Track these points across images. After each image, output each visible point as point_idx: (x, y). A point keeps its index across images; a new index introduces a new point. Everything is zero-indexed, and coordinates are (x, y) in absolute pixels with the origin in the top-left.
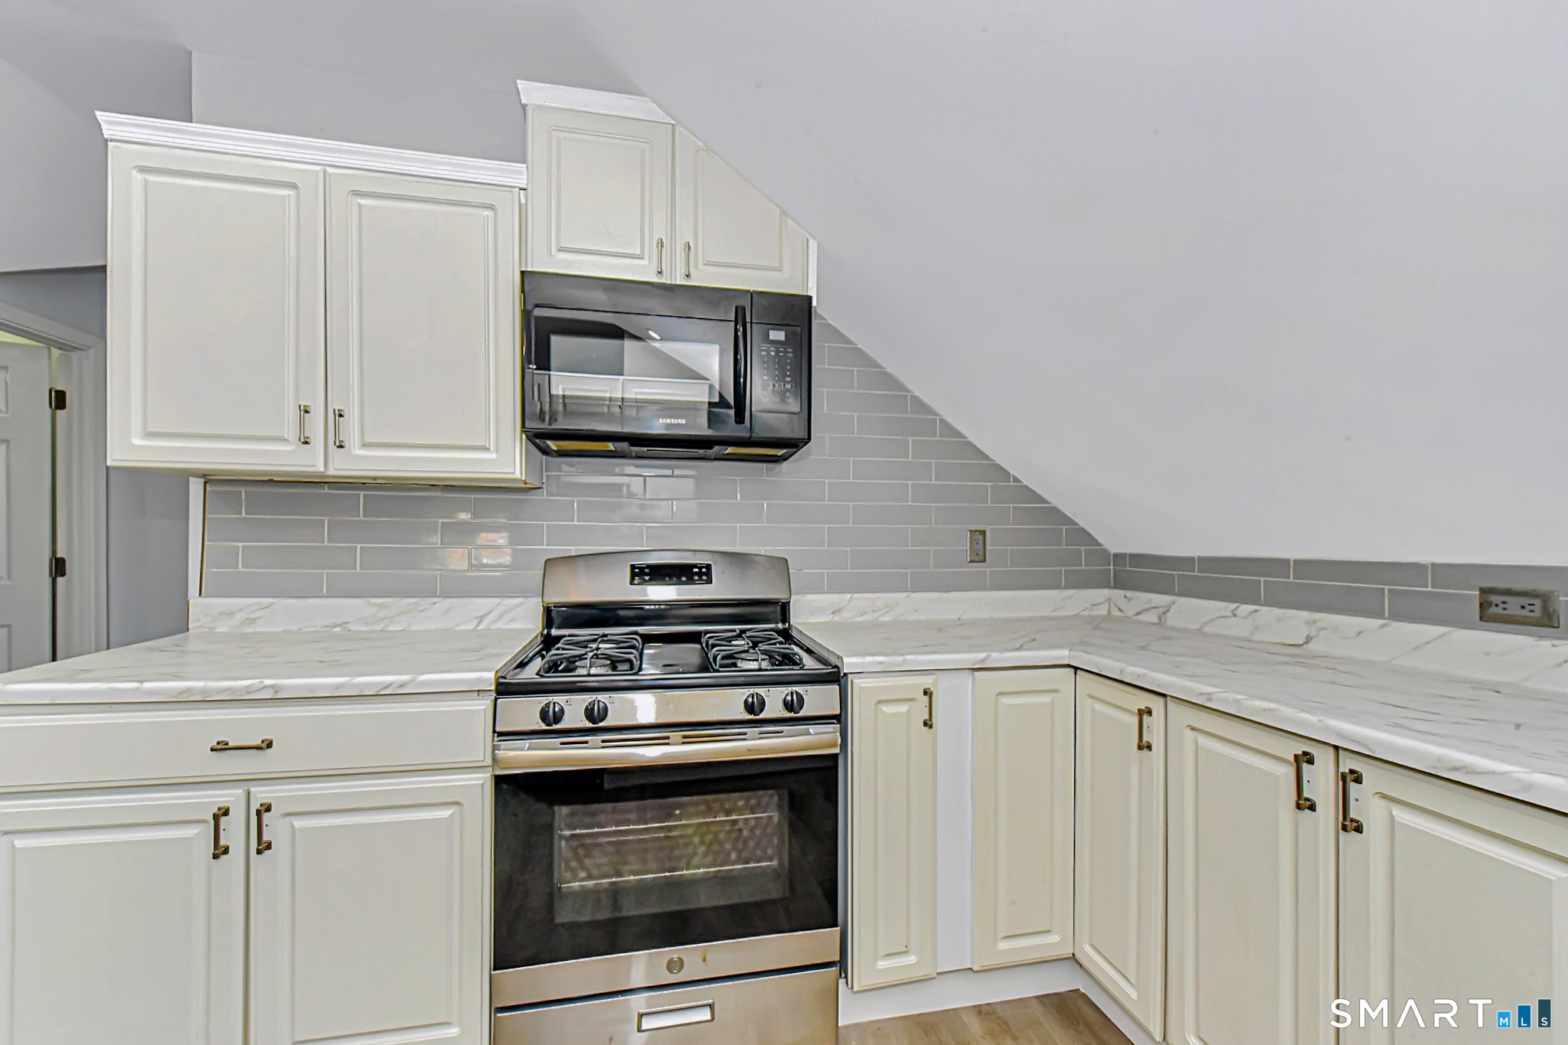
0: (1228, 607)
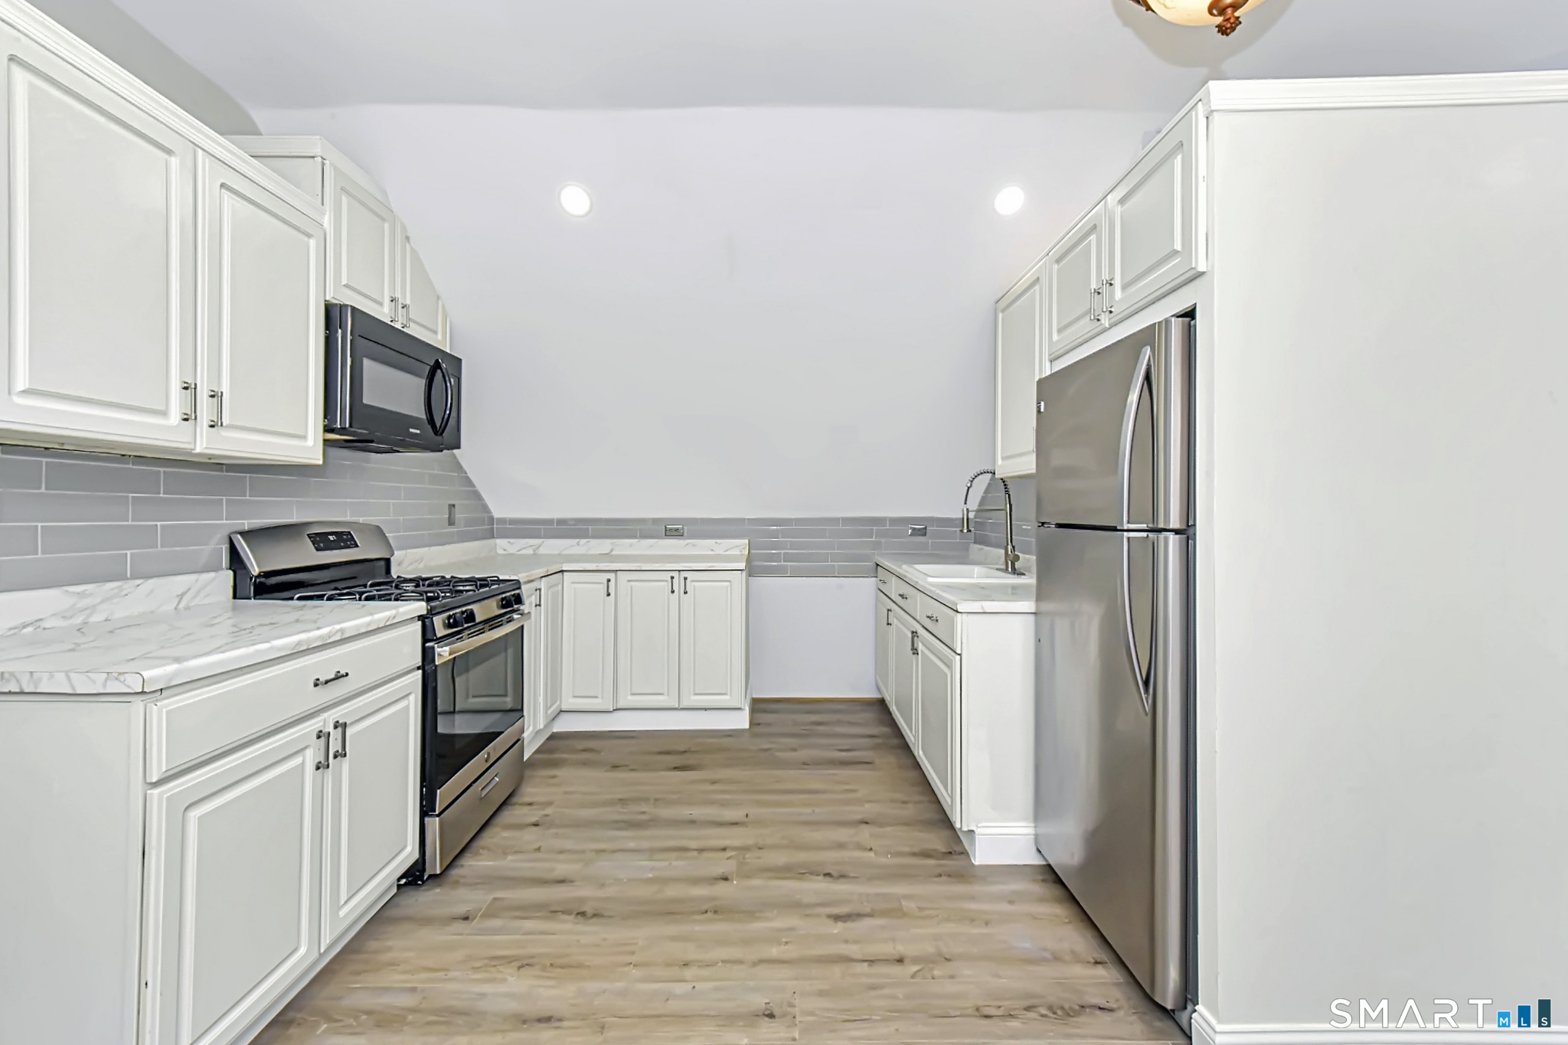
0: (574, 541)
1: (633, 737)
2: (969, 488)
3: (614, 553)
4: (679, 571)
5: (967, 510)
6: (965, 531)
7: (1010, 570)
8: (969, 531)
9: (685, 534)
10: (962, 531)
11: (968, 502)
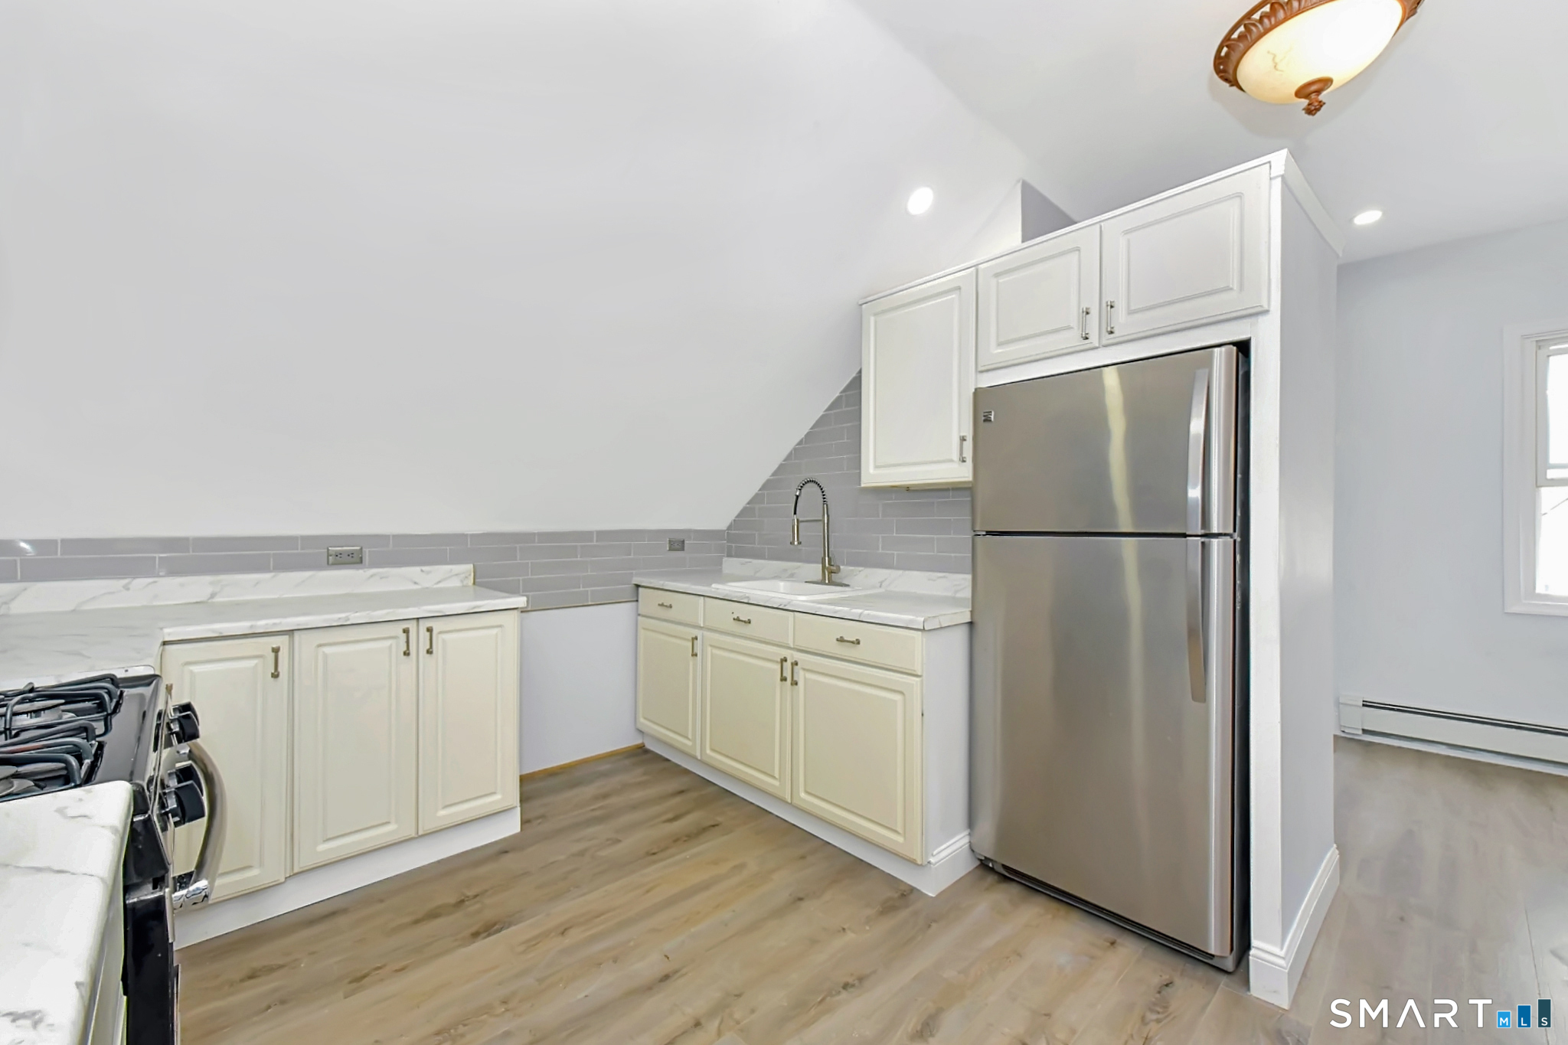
0: (117, 583)
1: (333, 914)
2: (797, 497)
3: (217, 599)
4: (418, 619)
5: (798, 520)
6: (796, 543)
7: (827, 582)
8: (799, 543)
9: (366, 559)
10: (792, 543)
11: (797, 512)
